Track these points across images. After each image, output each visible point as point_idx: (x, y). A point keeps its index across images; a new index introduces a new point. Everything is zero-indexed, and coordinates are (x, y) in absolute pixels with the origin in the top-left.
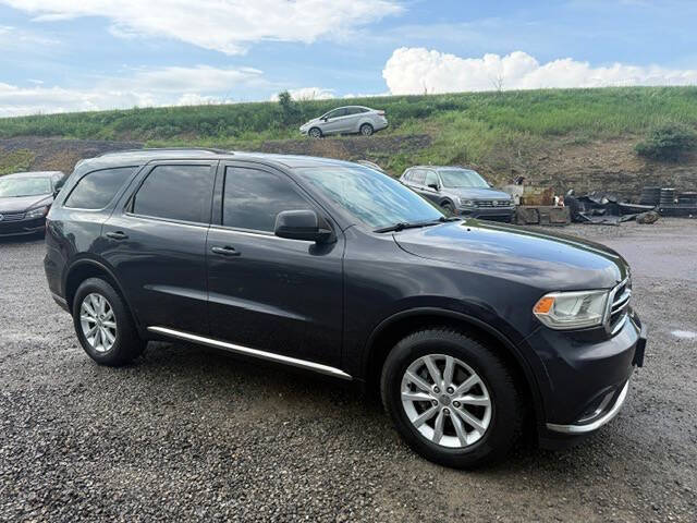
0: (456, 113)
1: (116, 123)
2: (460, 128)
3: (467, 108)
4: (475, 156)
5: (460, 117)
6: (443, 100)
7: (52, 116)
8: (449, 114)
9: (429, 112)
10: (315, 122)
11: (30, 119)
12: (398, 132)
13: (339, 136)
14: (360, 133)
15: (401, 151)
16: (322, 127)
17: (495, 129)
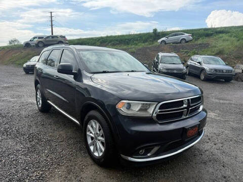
0: (224, 35)
1: (100, 41)
2: (224, 40)
3: (229, 33)
4: (227, 52)
5: (225, 36)
6: (219, 29)
7: (84, 39)
8: (221, 35)
9: (211, 35)
10: (164, 39)
11: (78, 40)
12: (196, 42)
13: (172, 44)
14: (180, 43)
15: (194, 50)
16: (166, 40)
17: (240, 41)
